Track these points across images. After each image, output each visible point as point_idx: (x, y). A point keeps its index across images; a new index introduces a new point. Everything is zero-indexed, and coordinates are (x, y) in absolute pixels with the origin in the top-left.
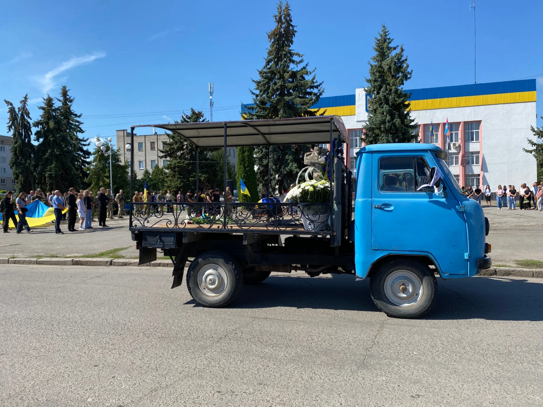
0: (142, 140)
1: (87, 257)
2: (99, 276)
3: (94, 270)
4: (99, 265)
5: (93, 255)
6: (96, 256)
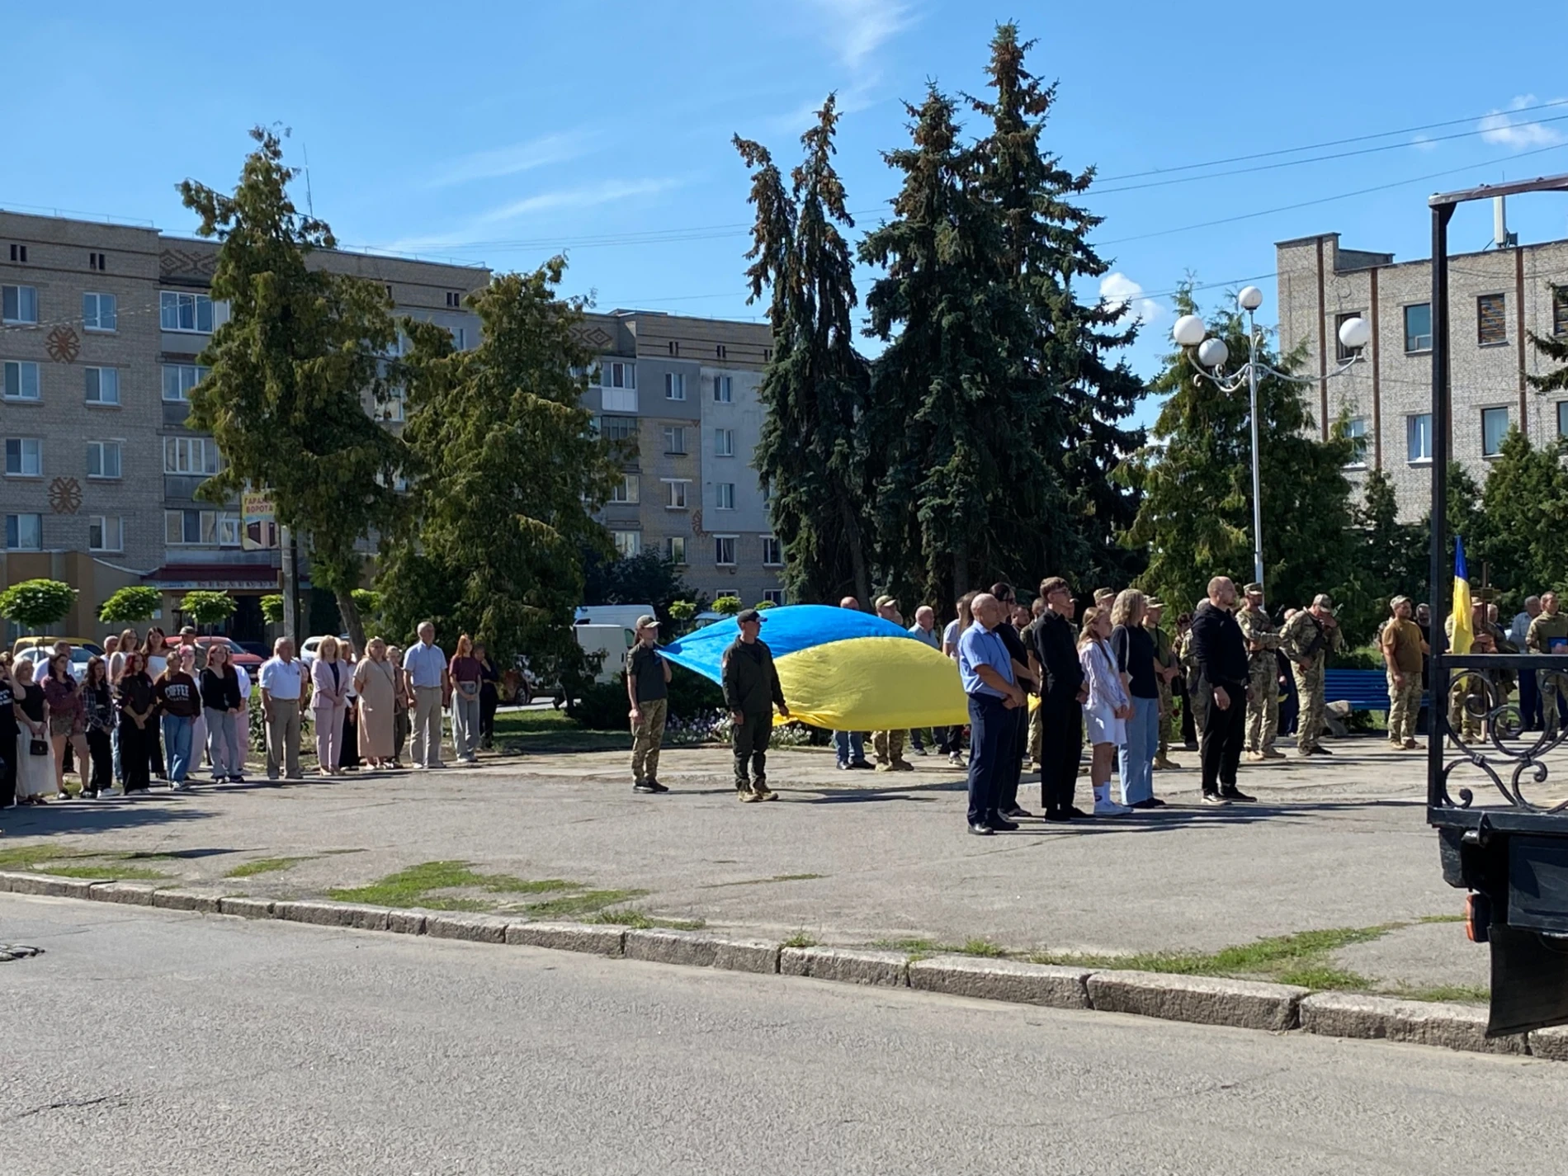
1: (1158, 970)
2: (1235, 1086)
3: (1202, 1044)
4: (1224, 1021)
5: (1186, 960)
6: (1205, 967)
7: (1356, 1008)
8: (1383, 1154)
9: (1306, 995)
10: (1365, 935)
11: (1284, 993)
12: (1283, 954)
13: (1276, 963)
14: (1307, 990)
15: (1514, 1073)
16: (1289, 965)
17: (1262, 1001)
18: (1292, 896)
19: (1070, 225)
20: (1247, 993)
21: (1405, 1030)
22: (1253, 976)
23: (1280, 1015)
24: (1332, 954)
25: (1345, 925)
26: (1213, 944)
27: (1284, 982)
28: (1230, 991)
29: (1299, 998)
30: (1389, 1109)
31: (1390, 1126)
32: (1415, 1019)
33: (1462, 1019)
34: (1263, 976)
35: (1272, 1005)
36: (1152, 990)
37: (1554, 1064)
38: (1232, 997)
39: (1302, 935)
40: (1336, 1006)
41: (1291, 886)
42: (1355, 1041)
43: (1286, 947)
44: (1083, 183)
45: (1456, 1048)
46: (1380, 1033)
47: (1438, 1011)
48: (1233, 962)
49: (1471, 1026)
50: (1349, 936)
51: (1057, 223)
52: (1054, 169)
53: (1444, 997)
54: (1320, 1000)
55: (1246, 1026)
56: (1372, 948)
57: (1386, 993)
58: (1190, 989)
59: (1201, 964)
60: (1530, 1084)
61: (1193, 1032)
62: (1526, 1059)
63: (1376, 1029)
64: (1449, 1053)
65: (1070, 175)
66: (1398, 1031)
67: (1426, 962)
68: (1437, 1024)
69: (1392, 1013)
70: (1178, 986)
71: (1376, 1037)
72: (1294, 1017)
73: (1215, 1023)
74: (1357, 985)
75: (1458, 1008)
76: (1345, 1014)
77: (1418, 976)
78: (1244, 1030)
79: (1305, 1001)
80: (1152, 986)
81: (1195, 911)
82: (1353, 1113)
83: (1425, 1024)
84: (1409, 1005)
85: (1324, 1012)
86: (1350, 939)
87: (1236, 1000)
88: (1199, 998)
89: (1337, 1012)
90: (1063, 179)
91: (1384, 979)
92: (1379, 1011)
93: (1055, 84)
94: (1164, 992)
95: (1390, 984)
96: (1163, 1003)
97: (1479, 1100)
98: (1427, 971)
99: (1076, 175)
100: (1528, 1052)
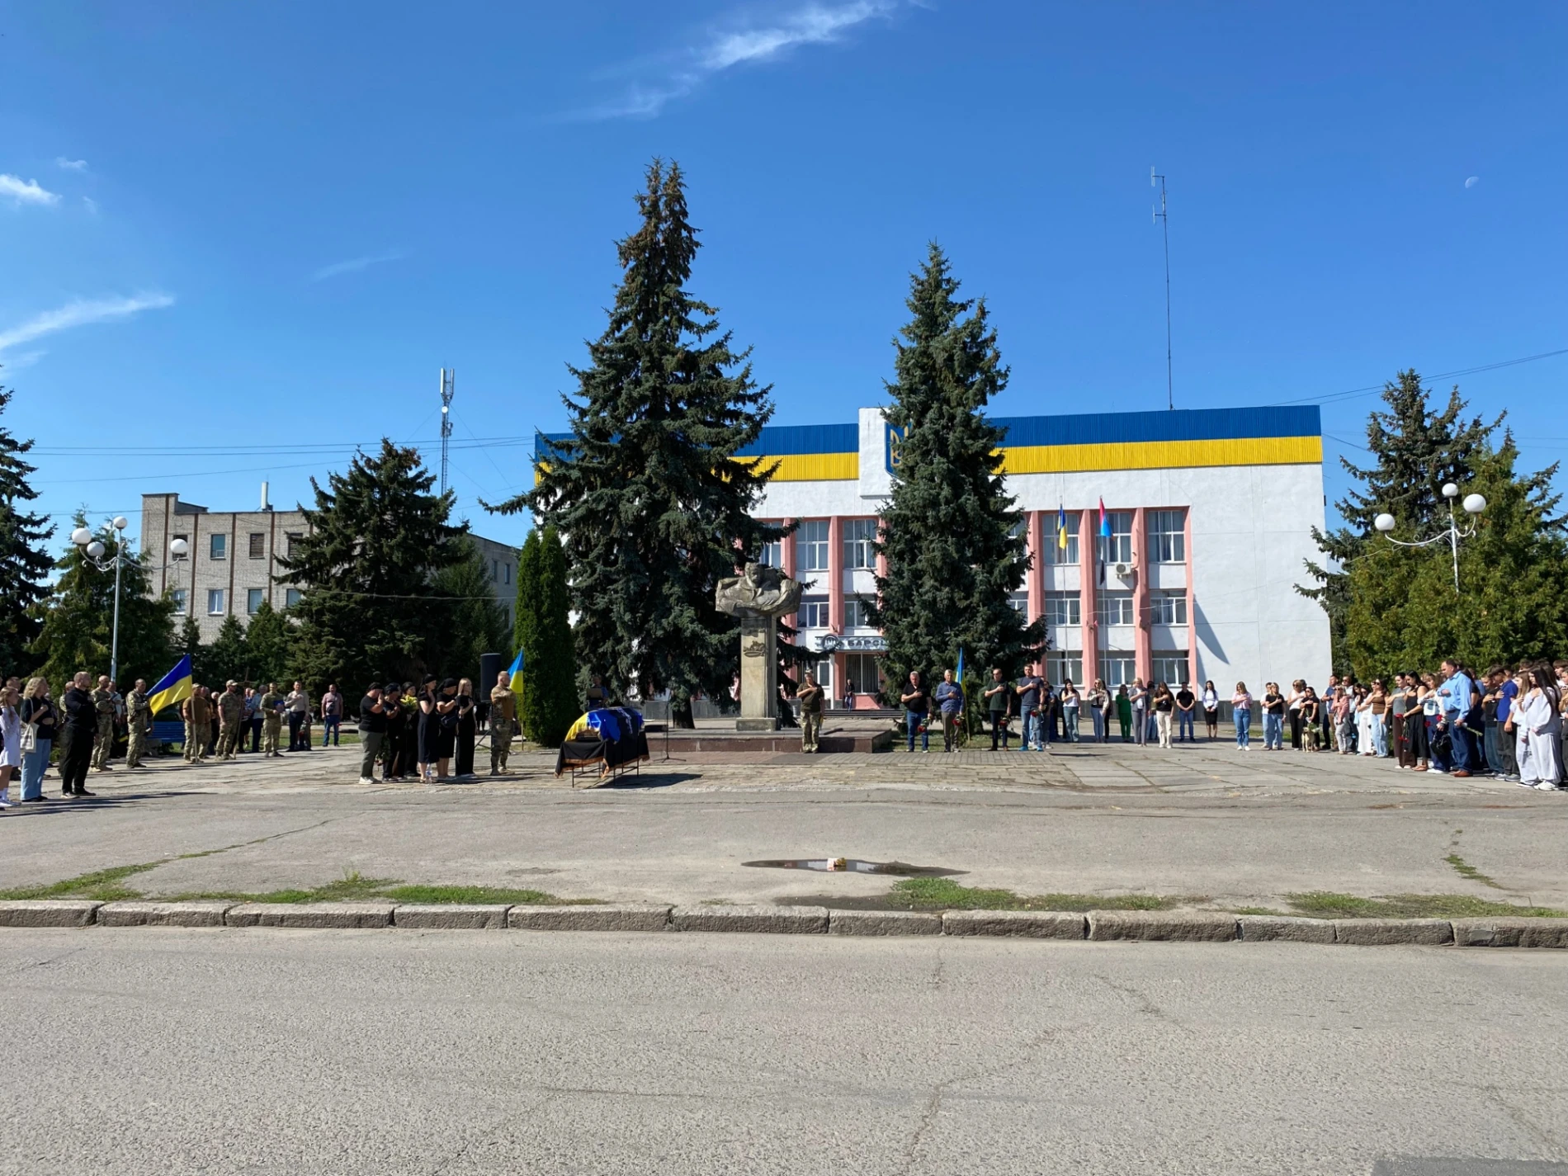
0: (224, 526)
1: (12, 899)
2: (48, 962)
3: (32, 940)
4: (50, 925)
5: (31, 891)
6: (43, 894)
7: (131, 910)
8: (131, 991)
9: (102, 905)
10: (146, 868)
11: (87, 905)
12: (94, 882)
13: (88, 888)
14: (103, 902)
15: (215, 936)
16: (96, 889)
17: (75, 911)
18: (107, 849)
19: (14, 470)
20: (66, 908)
21: (158, 919)
22: (73, 897)
23: (85, 917)
24: (123, 880)
25: (134, 863)
26: (50, 881)
27: (92, 898)
28: (55, 907)
29: (97, 907)
30: (140, 964)
31: (139, 974)
32: (164, 913)
33: (190, 910)
34: (80, 897)
35: (81, 913)
36: (5, 911)
37: (237, 929)
38: (56, 911)
39: (107, 870)
40: (119, 910)
41: (108, 843)
42: (128, 928)
43: (96, 878)
44: (25, 448)
45: (186, 926)
46: (143, 922)
47: (178, 907)
48: (62, 889)
49: (195, 913)
50: (136, 869)
51: (5, 468)
52: (7, 437)
53: (182, 899)
54: (111, 907)
55: (63, 926)
56: (147, 875)
57: (151, 900)
58: (30, 908)
59: (41, 892)
60: (223, 941)
61: (28, 933)
62: (223, 928)
63: (142, 920)
64: (182, 929)
65: (17, 443)
66: (154, 920)
67: (176, 880)
68: (176, 914)
69: (151, 910)
70: (22, 907)
71: (141, 924)
72: (93, 918)
73: (44, 926)
74: (135, 896)
75: (190, 904)
76: (124, 913)
77: (171, 888)
78: (61, 928)
79: (101, 909)
80: (5, 908)
81: (44, 861)
82: (118, 969)
83: (169, 915)
84: (161, 906)
85: (111, 914)
86: (136, 871)
87: (59, 912)
88: (35, 913)
89: (119, 913)
90: (13, 445)
91: (151, 891)
92: (144, 910)
93: (11, 392)
94: (13, 912)
95: (155, 895)
96: (11, 918)
97: (192, 954)
98: (176, 885)
99: (21, 442)
100: (225, 924)
